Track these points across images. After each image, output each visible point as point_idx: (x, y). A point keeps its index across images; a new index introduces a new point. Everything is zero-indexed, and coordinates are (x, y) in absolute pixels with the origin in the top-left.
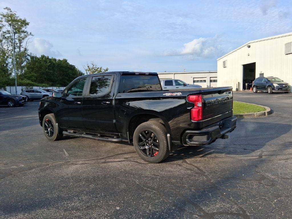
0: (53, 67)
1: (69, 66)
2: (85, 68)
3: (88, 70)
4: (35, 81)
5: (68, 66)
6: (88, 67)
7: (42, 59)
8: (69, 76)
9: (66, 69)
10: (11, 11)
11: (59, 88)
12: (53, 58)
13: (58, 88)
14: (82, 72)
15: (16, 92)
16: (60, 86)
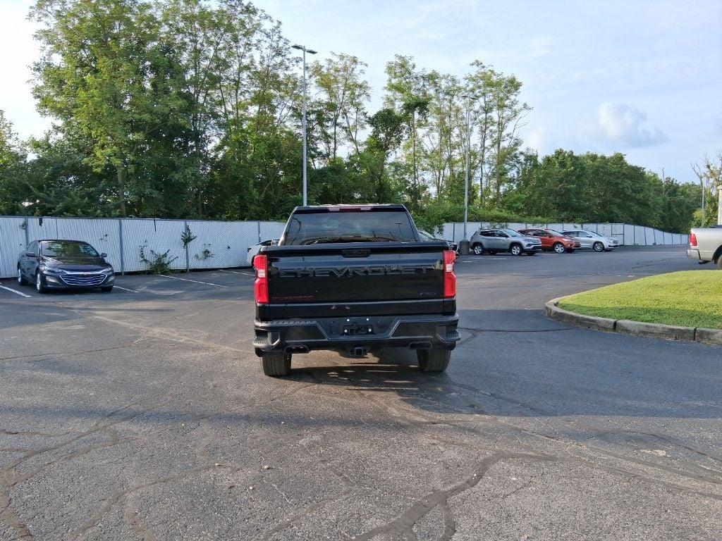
0: (579, 177)
1: (626, 169)
2: (697, 170)
3: (708, 174)
4: (518, 211)
5: (624, 171)
6: (709, 167)
7: (558, 158)
8: (622, 195)
9: (618, 178)
10: (483, 67)
11: (582, 227)
12: (590, 153)
13: (579, 226)
14: (677, 183)
15: (465, 234)
16: (584, 221)
